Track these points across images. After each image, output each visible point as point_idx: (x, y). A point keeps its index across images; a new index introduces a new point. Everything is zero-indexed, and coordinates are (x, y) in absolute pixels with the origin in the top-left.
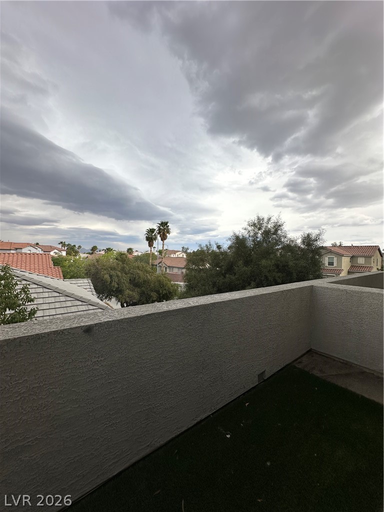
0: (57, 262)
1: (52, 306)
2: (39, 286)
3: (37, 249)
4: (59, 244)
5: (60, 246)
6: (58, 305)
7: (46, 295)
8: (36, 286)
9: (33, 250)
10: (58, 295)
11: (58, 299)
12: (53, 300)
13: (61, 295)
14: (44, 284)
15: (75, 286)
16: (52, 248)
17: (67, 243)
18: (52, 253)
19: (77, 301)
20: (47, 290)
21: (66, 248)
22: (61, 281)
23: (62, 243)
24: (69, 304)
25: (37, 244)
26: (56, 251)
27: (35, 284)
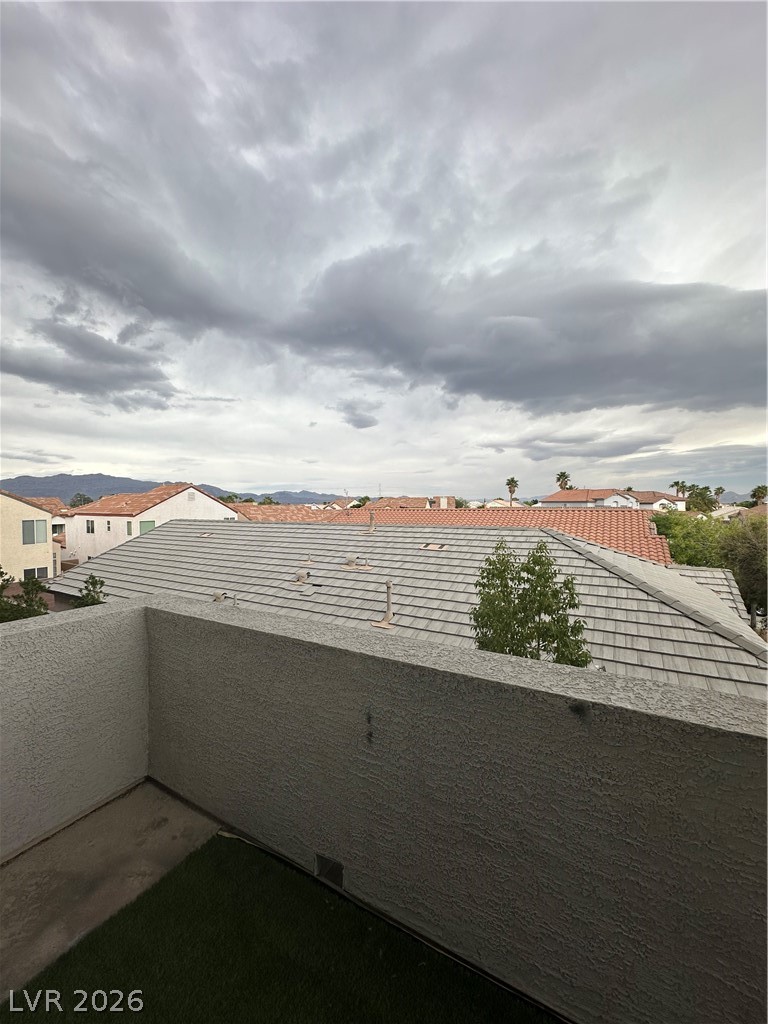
0: (664, 525)
1: (632, 617)
2: (612, 575)
3: (628, 499)
4: (672, 486)
5: (673, 492)
6: (643, 618)
7: (623, 593)
8: (607, 574)
9: (622, 502)
10: (645, 597)
11: (643, 606)
12: (634, 605)
13: (650, 598)
14: (621, 571)
15: (692, 582)
16: (656, 496)
17: (688, 484)
18: (656, 507)
19: (684, 619)
20: (625, 584)
21: (687, 494)
22: (661, 567)
23: (677, 484)
24: (667, 621)
25: (630, 489)
26: (664, 501)
27: (606, 569)
